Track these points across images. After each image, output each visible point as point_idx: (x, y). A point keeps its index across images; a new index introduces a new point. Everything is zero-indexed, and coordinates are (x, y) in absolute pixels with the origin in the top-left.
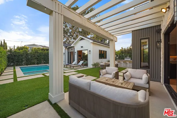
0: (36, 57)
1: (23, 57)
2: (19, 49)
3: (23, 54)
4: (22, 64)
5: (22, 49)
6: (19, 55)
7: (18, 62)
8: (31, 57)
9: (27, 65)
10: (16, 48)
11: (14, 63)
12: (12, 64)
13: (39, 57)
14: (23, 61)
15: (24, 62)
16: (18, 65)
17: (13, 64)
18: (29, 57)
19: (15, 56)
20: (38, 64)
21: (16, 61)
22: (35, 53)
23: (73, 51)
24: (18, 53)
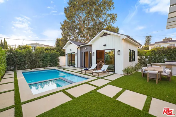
0: (41, 58)
1: (26, 58)
2: (20, 48)
3: (26, 54)
4: (25, 68)
5: (24, 49)
6: (21, 57)
7: (19, 65)
8: (36, 58)
9: (31, 68)
10: (17, 47)
11: (15, 66)
12: (12, 68)
13: (45, 58)
14: (26, 63)
15: (28, 64)
16: (20, 70)
17: (14, 68)
18: (33, 58)
19: (16, 57)
20: (43, 67)
21: (18, 65)
22: (40, 53)
23: (88, 51)
24: (20, 53)
